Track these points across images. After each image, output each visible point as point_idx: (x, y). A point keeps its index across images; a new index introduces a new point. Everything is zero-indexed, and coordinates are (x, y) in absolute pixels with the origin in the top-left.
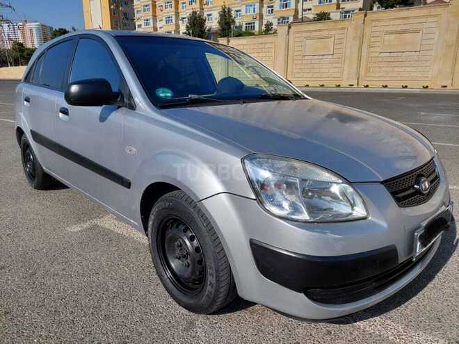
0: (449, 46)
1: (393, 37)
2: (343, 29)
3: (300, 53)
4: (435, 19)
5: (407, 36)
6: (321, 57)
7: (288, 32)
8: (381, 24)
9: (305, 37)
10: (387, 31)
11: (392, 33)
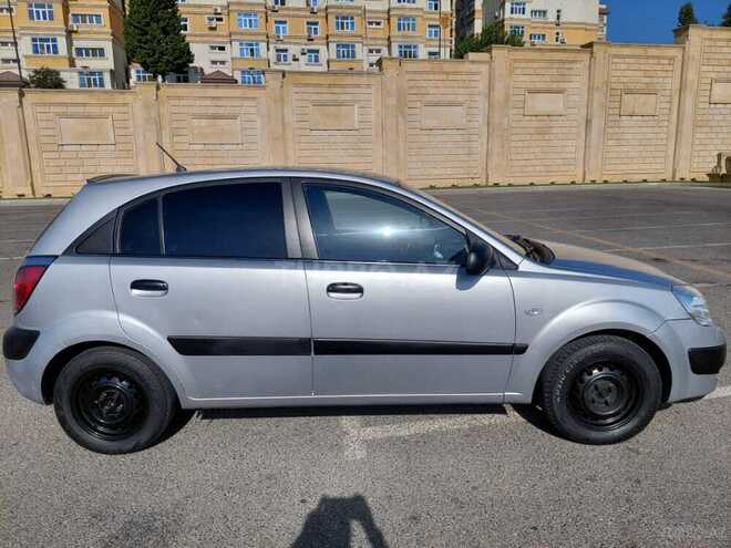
0: (277, 139)
1: (204, 122)
2: (125, 105)
3: (51, 140)
4: (253, 103)
5: (222, 122)
6: (94, 148)
7: (21, 102)
8: (183, 102)
9: (58, 114)
10: (193, 114)
11: (201, 117)
